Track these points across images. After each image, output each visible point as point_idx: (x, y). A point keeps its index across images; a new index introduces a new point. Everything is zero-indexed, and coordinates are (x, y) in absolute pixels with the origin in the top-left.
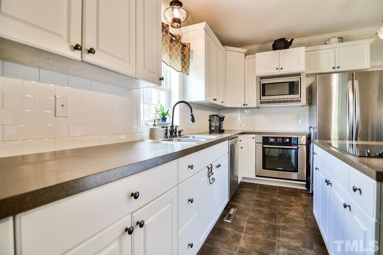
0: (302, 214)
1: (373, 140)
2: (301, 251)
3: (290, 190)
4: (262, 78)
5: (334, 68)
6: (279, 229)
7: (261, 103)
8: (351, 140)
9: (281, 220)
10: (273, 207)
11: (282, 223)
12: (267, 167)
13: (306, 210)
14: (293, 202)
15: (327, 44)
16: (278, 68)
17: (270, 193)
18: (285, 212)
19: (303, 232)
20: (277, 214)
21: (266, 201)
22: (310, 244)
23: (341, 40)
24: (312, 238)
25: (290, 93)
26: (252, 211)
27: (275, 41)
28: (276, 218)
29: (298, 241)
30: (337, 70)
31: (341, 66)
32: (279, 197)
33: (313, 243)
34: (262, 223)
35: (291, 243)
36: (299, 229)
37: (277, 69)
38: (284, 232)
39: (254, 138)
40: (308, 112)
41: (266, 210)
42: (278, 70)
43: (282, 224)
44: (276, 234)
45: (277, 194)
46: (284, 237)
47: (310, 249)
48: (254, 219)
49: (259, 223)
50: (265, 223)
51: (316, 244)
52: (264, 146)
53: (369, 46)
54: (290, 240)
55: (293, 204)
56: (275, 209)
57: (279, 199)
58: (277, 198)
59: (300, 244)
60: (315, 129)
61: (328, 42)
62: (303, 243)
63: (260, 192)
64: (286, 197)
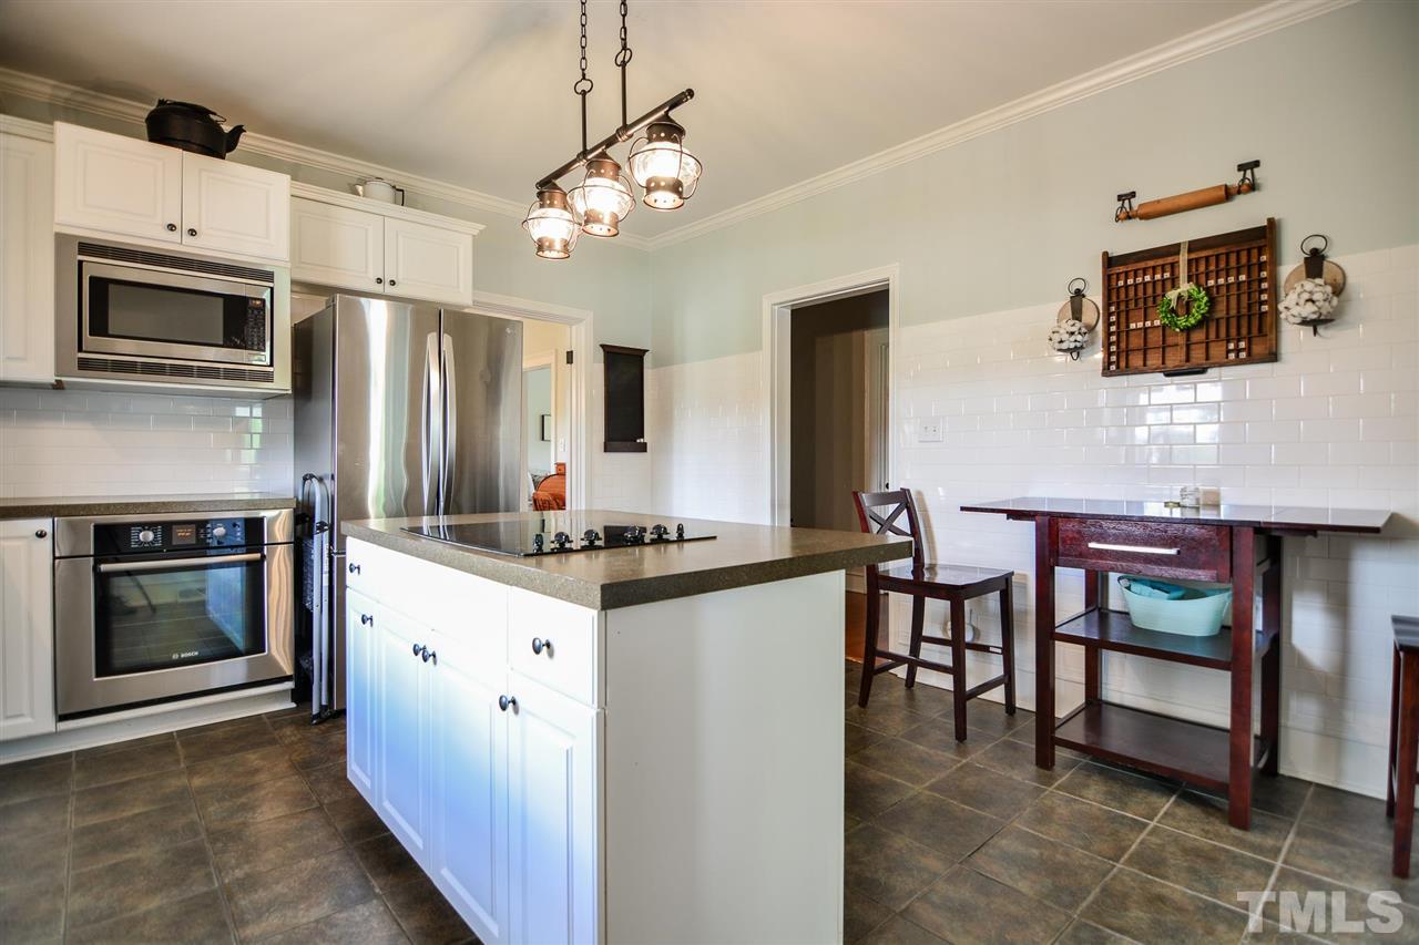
0: (302, 799)
1: (474, 511)
2: (336, 926)
3: (234, 731)
4: (87, 248)
5: (379, 281)
6: (230, 898)
7: (84, 365)
8: (433, 514)
9: (230, 858)
10: (179, 822)
11: (238, 866)
12: (118, 663)
13: (313, 778)
14: (257, 771)
15: (358, 194)
16: (177, 223)
17: (145, 775)
18: (237, 821)
19: (325, 860)
20: (207, 845)
21: (137, 815)
22: (360, 886)
23: (401, 196)
24: (361, 864)
25: (231, 341)
26: (79, 886)
27: (161, 102)
28: (204, 862)
29: (318, 898)
30: (390, 290)
31: (400, 277)
32: (191, 772)
33: (367, 878)
34: (145, 917)
35: (295, 921)
36: (308, 855)
37: (172, 227)
38: (256, 896)
39: (41, 535)
40: (292, 422)
41: (149, 852)
42: (175, 236)
43: (239, 873)
44: (224, 925)
45: (182, 765)
46: (260, 916)
47: (364, 903)
48: (97, 920)
49: (134, 922)
50: (160, 908)
51: (376, 876)
52: (104, 567)
53: (469, 240)
54: (290, 913)
55: (261, 777)
56: (192, 828)
57: (197, 782)
58: (184, 780)
59: (326, 904)
60: (328, 482)
61: (360, 188)
62: (336, 897)
63: (93, 786)
64: (225, 765)
